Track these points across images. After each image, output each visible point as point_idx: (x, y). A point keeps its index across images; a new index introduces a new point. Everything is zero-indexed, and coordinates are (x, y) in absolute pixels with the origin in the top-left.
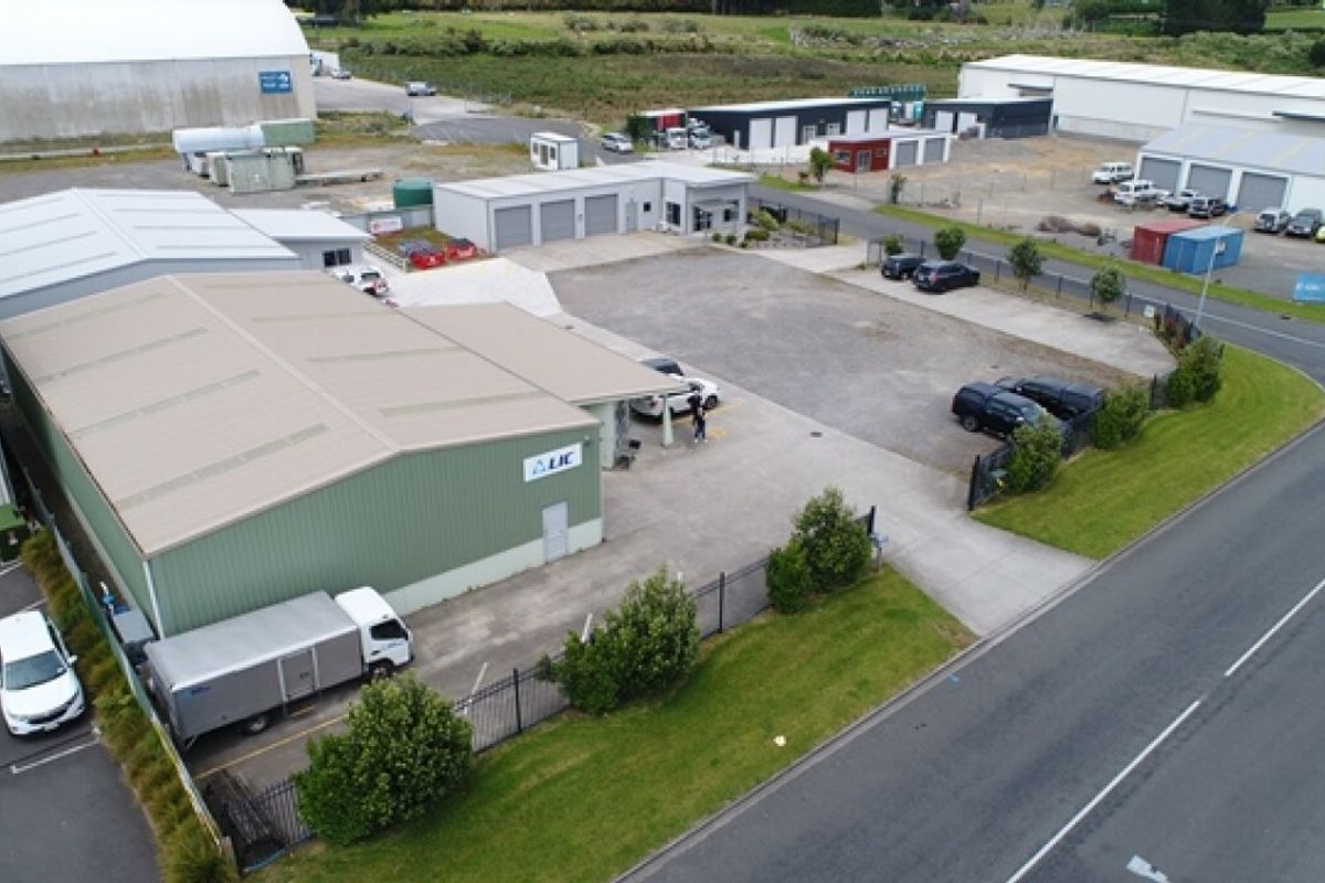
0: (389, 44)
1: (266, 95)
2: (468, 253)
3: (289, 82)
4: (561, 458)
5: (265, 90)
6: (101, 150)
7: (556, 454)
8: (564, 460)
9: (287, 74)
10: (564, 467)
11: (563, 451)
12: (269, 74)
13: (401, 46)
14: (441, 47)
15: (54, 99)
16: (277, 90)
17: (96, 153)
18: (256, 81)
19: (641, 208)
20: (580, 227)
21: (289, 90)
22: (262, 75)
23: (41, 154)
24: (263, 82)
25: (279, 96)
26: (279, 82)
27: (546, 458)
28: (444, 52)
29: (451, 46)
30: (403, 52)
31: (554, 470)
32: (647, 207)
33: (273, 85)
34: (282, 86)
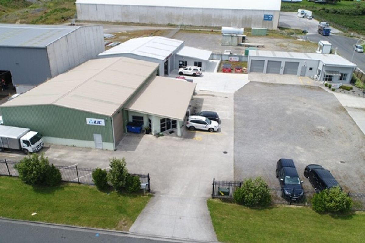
0: (335, 10)
1: (264, 21)
2: (239, 71)
3: (272, 18)
4: (98, 122)
5: (264, 20)
6: (214, 30)
7: (97, 120)
8: (99, 122)
9: (272, 16)
10: (99, 124)
11: (99, 120)
12: (266, 15)
13: (339, 11)
14: (352, 12)
15: (213, 17)
16: (268, 20)
17: (212, 31)
18: (263, 17)
19: (308, 69)
20: (282, 71)
21: (271, 20)
22: (265, 15)
23: (201, 30)
24: (264, 17)
25: (268, 22)
26: (269, 18)
27: (93, 120)
28: (352, 14)
29: (356, 12)
30: (339, 13)
31: (95, 124)
32: (311, 69)
33: (267, 18)
34: (269, 19)
